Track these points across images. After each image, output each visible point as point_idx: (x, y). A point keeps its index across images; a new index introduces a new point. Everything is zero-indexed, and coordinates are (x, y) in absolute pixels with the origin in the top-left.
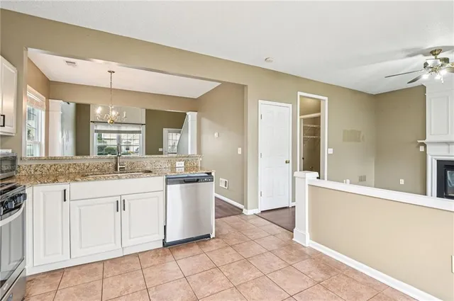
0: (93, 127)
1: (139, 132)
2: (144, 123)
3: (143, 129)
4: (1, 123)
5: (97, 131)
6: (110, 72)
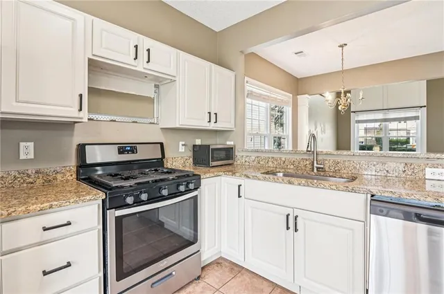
0: (354, 117)
1: (416, 118)
3: (422, 113)
4: (213, 119)
5: (358, 122)
6: (341, 46)
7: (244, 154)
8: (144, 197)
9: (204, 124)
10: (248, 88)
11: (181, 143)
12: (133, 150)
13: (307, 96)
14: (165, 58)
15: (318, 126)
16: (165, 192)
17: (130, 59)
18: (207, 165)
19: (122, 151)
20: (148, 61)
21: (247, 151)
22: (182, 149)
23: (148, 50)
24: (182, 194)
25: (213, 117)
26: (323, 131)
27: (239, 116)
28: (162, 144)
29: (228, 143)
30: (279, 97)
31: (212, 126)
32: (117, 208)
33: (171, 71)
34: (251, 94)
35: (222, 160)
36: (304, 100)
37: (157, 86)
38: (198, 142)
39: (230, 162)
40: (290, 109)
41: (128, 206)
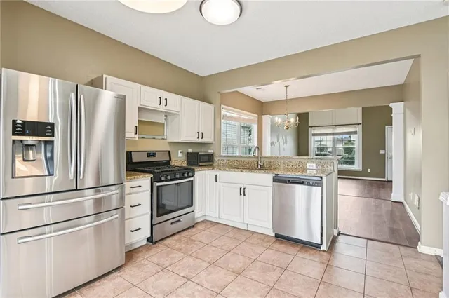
0: (311, 131)
1: (355, 133)
2: (361, 122)
3: (359, 129)
4: (201, 136)
5: (314, 135)
6: (287, 86)
7: (220, 158)
8: (169, 177)
9: (194, 139)
10: (223, 113)
11: (180, 151)
12: (154, 155)
13: (269, 116)
14: (175, 102)
15: (281, 139)
16: (178, 176)
17: (157, 105)
18: (197, 165)
19: (149, 155)
20: (166, 105)
21: (222, 156)
22: (180, 155)
23: (166, 99)
24: (186, 178)
25: (200, 135)
26: (285, 142)
27: (217, 132)
28: (169, 152)
29: (210, 151)
30: (247, 117)
31: (200, 140)
32: (158, 182)
33: (177, 109)
34: (225, 117)
35: (205, 162)
36: (267, 119)
37: (166, 116)
38: (190, 151)
39: (211, 163)
40: (256, 126)
41: (162, 181)
